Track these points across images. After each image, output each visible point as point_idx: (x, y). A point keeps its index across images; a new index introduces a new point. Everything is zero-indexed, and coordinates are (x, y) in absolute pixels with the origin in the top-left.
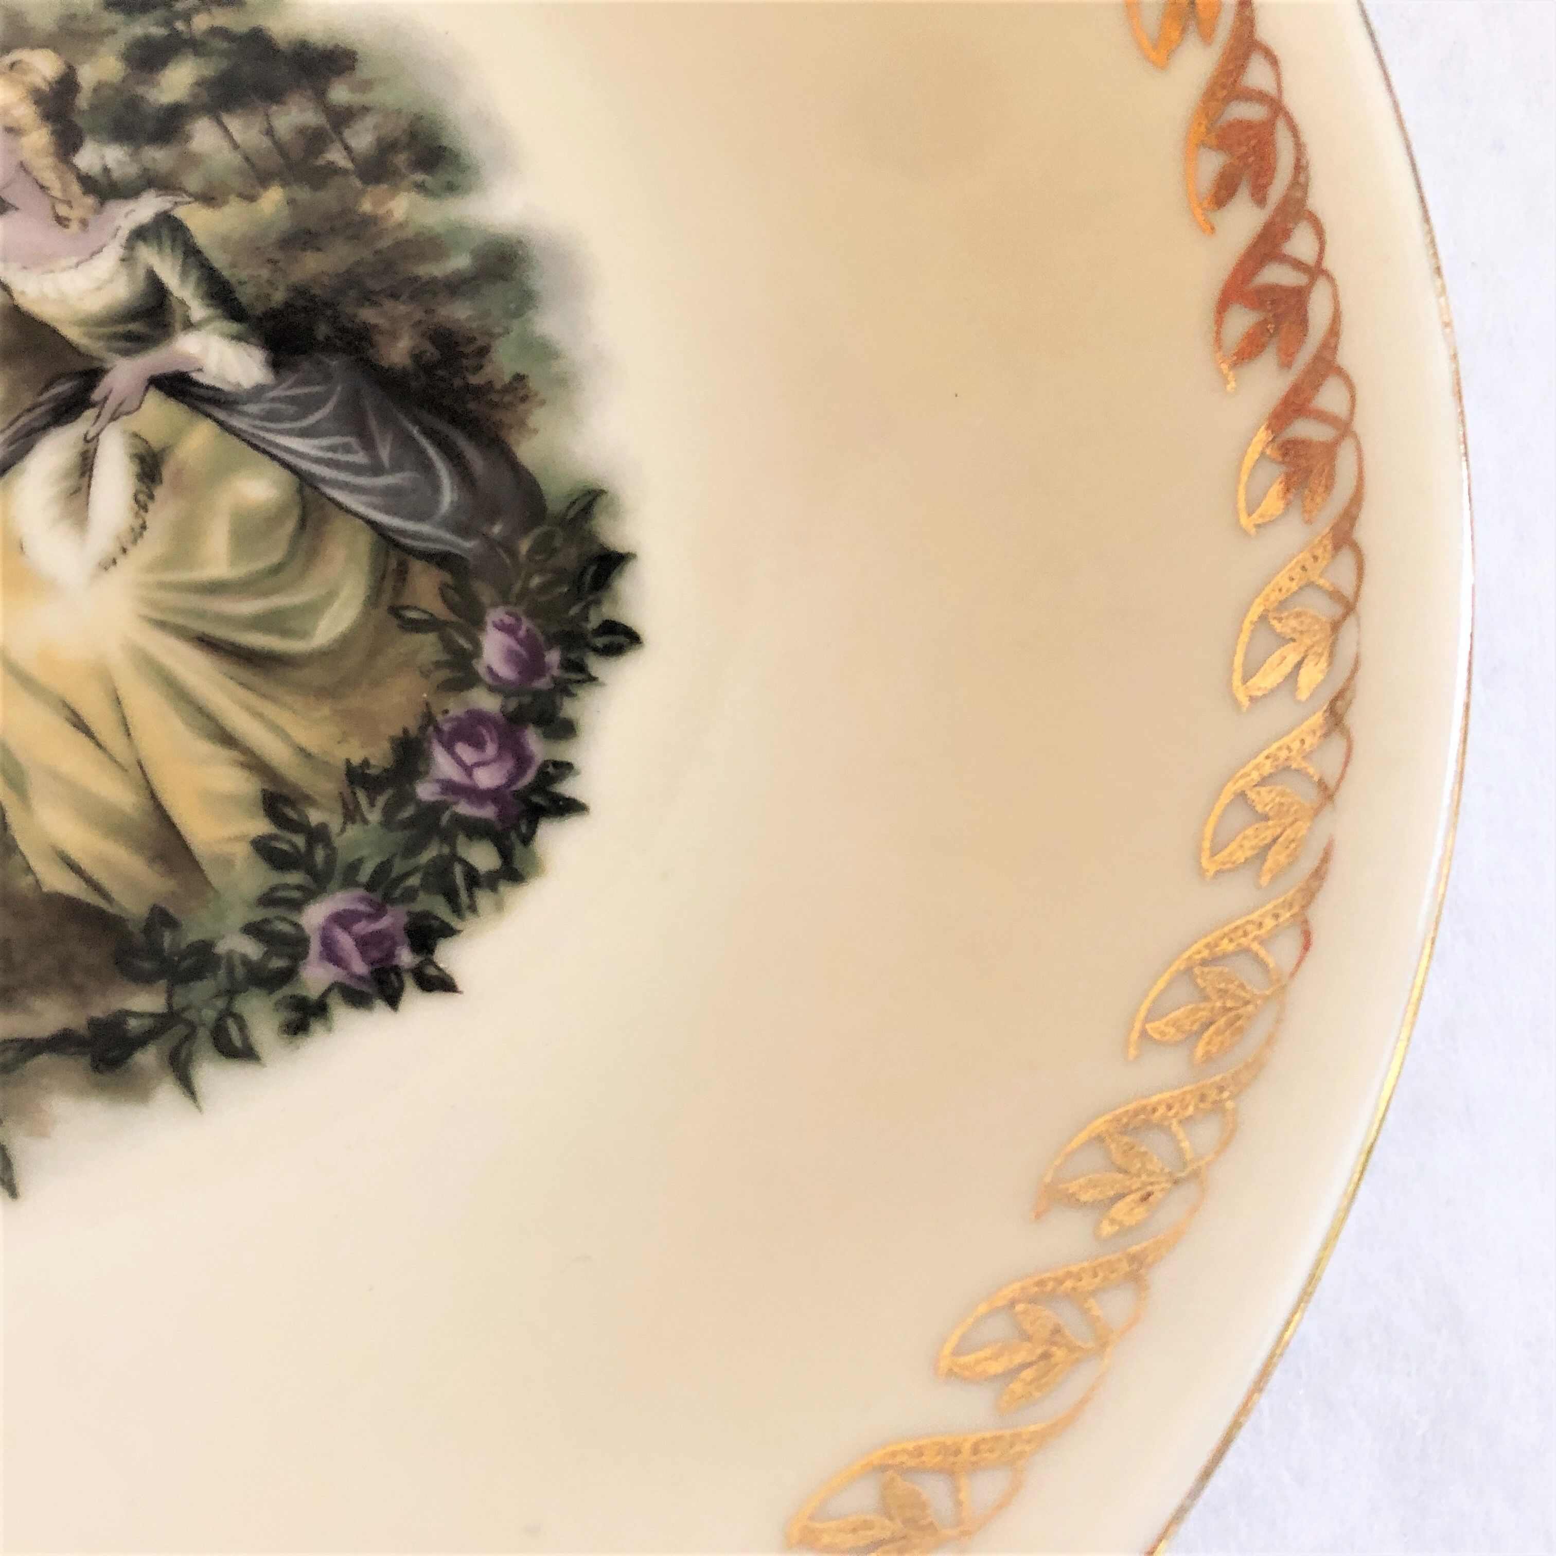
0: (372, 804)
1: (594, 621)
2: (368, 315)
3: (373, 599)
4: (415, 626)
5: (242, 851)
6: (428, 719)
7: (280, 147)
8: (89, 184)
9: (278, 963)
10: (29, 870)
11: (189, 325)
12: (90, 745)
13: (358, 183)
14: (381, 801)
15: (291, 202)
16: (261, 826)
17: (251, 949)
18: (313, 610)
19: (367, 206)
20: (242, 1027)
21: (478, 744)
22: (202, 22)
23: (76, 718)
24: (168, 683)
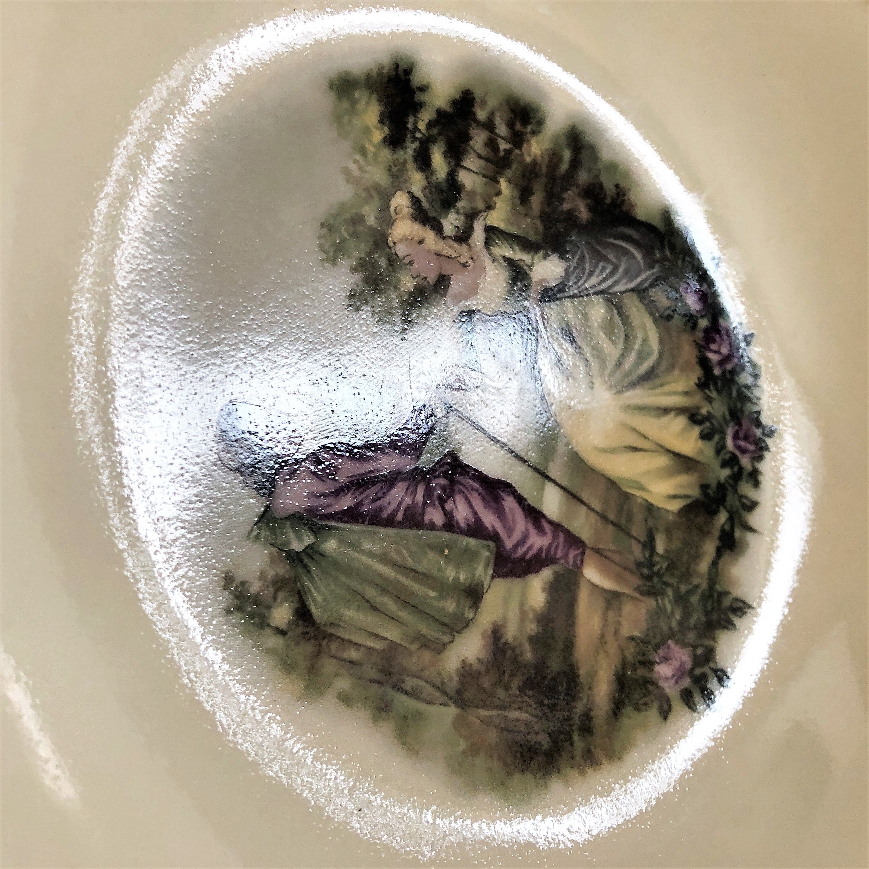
0: (710, 390)
2: (566, 206)
3: (654, 318)
5: (700, 443)
6: (698, 346)
7: (487, 160)
9: (736, 469)
10: (668, 511)
12: (643, 453)
13: (517, 151)
14: (711, 387)
15: (509, 181)
16: (697, 430)
18: (646, 340)
19: (528, 159)
20: (746, 497)
21: (714, 341)
22: (422, 126)
23: (635, 449)
24: (641, 409)
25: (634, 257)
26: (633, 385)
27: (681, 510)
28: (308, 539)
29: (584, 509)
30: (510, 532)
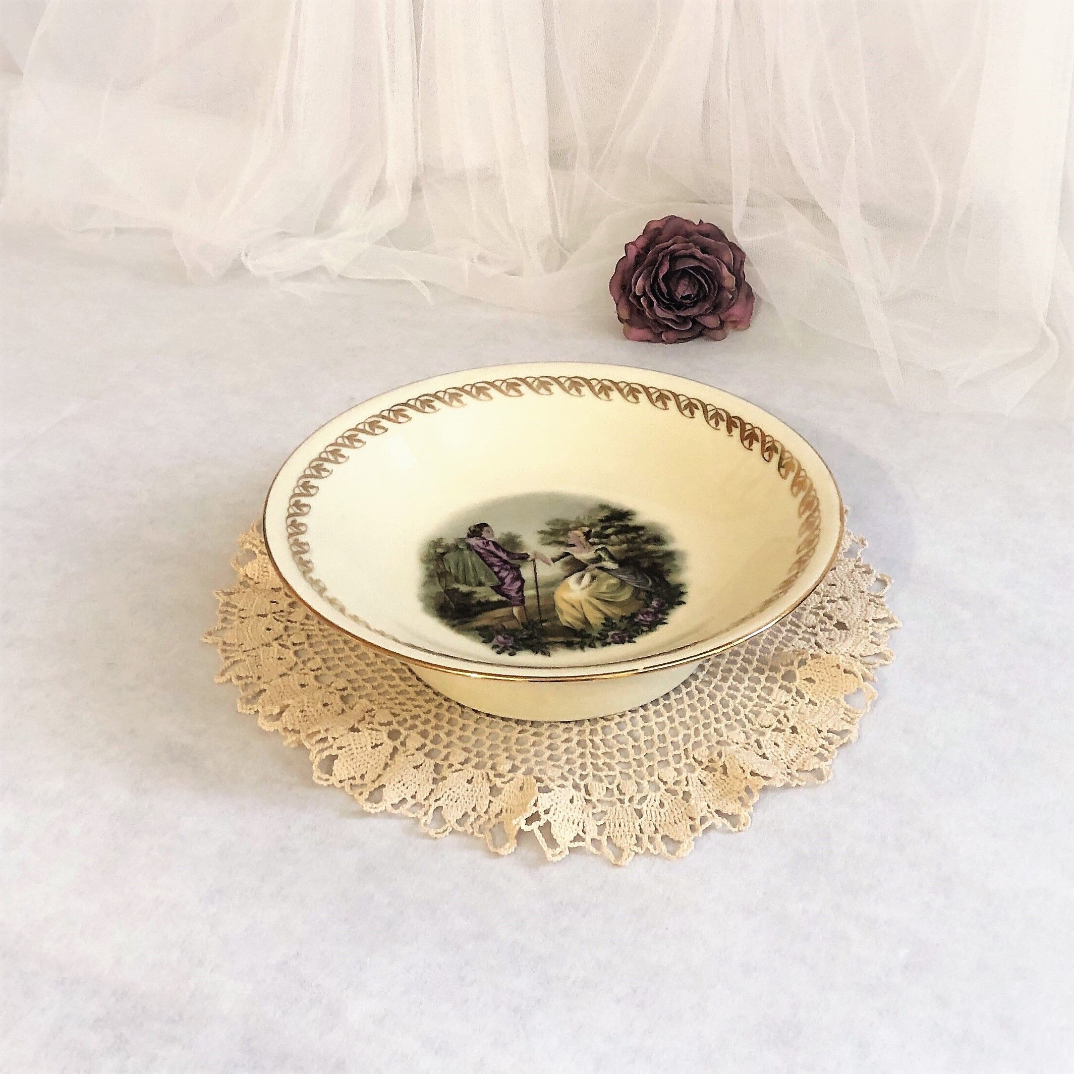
1: (677, 600)
2: (640, 560)
3: (633, 595)
4: (640, 600)
5: (599, 624)
6: (639, 610)
7: (628, 539)
8: (590, 543)
9: (603, 638)
11: (605, 561)
12: (575, 609)
13: (642, 544)
15: (628, 546)
16: (604, 621)
17: (599, 636)
18: (619, 597)
19: (643, 547)
20: (594, 644)
21: (648, 615)
22: (616, 523)
23: (574, 606)
24: (591, 603)
25: (648, 583)
26: (598, 599)
27: (565, 626)
28: (464, 548)
29: (536, 601)
30: (509, 585)
